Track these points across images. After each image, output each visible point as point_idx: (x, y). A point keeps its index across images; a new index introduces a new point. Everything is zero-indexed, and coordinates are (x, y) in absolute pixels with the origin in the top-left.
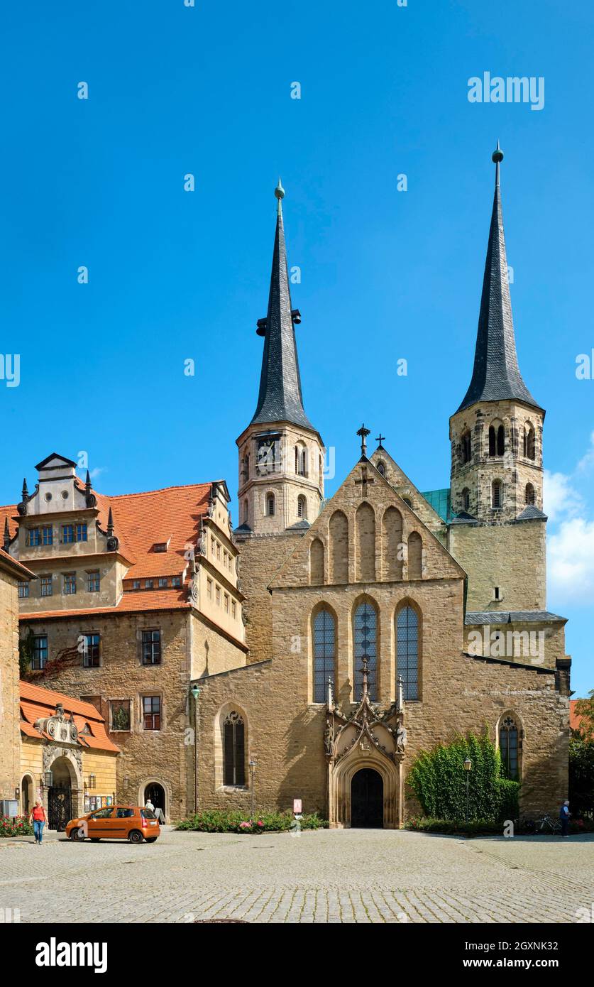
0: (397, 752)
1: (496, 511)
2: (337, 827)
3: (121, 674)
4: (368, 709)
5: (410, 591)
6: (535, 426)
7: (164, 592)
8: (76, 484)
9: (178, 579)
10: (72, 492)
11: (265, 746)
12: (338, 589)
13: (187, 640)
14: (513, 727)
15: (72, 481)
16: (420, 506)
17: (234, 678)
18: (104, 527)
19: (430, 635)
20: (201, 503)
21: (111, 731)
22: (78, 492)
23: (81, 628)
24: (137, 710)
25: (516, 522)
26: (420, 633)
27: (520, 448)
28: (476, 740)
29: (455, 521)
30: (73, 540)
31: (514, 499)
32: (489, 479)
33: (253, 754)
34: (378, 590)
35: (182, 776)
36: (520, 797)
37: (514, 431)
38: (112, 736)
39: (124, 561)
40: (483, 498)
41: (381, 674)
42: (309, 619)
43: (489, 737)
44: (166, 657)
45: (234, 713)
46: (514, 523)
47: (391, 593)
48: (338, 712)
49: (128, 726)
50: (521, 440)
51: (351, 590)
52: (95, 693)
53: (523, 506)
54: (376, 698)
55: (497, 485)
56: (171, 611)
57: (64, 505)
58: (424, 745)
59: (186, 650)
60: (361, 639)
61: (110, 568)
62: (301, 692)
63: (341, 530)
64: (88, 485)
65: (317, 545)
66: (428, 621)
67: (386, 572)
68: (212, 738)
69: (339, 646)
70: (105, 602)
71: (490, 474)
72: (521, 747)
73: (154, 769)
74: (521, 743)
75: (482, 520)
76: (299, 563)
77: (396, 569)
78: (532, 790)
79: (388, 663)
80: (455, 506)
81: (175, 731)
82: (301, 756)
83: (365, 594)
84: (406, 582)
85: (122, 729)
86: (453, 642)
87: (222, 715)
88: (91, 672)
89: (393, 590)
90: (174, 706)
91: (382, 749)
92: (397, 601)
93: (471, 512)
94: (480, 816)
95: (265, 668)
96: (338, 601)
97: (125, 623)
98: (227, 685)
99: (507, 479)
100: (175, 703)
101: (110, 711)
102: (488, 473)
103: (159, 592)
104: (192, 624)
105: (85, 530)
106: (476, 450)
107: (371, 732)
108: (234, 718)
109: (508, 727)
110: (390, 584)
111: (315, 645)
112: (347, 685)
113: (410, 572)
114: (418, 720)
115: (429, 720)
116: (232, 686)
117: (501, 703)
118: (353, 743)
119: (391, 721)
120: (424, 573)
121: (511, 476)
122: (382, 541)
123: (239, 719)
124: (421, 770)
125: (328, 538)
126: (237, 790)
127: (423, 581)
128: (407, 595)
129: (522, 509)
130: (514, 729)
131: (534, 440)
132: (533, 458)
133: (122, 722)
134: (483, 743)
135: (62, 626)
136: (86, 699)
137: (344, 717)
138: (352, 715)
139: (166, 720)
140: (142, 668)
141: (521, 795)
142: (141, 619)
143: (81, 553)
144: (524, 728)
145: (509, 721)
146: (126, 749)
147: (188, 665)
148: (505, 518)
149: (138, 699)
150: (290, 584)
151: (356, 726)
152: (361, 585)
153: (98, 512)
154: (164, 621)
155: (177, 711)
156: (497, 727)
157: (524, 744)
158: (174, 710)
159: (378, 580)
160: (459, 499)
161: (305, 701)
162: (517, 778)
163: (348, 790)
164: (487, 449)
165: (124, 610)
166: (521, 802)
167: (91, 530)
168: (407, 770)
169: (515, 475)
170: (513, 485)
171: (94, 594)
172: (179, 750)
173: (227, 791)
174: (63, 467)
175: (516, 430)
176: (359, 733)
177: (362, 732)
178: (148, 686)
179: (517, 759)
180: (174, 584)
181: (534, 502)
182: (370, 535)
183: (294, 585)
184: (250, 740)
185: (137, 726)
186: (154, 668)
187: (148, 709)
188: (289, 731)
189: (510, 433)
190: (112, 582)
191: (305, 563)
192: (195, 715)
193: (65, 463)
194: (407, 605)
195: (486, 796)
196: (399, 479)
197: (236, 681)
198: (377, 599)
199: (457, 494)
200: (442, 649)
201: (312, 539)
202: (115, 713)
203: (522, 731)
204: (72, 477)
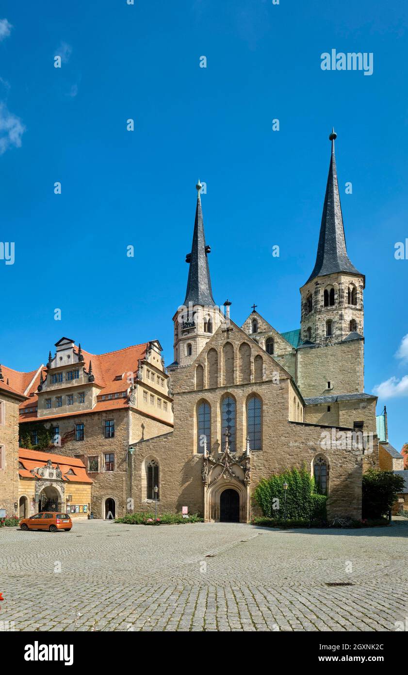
0: (245, 480)
1: (328, 338)
2: (210, 521)
3: (94, 443)
4: (228, 456)
5: (255, 389)
6: (357, 285)
7: (117, 400)
8: (74, 351)
9: (125, 393)
10: (72, 355)
11: (169, 478)
12: (212, 391)
13: (128, 424)
14: (323, 463)
15: (72, 349)
16: (279, 340)
17: (152, 442)
18: (87, 371)
19: (268, 412)
20: (144, 353)
21: (89, 472)
22: (75, 355)
23: (75, 421)
24: (102, 461)
25: (342, 343)
26: (262, 411)
27: (345, 300)
28: (297, 472)
29: (301, 346)
30: (72, 378)
31: (341, 329)
32: (324, 320)
33: (162, 482)
34: (236, 390)
35: (124, 494)
36: (328, 505)
37: (341, 291)
38: (89, 475)
39: (97, 386)
40: (320, 332)
41: (237, 436)
42: (195, 408)
43: (306, 469)
44: (116, 434)
45: (153, 461)
46: (341, 344)
47: (243, 390)
48: (210, 458)
49: (97, 469)
50: (346, 295)
51: (219, 391)
52: (82, 453)
53: (348, 333)
54: (234, 450)
55: (329, 323)
56: (119, 410)
57: (68, 362)
58: (264, 475)
59: (127, 429)
60: (226, 417)
61: (90, 390)
62: (189, 448)
63: (214, 359)
64: (80, 351)
65: (200, 368)
66: (267, 404)
67: (241, 379)
68: (140, 474)
69: (212, 422)
70: (87, 408)
71: (325, 317)
72: (328, 475)
73: (110, 491)
74: (328, 472)
75: (319, 344)
76: (189, 379)
77: (247, 377)
78: (336, 501)
79: (242, 429)
80: (303, 338)
81: (121, 471)
82: (189, 483)
83: (227, 392)
84: (253, 383)
85: (94, 471)
86: (283, 415)
87: (146, 462)
88: (79, 443)
89: (245, 388)
90: (121, 458)
91: (237, 478)
92: (247, 395)
93: (312, 340)
94: (300, 516)
95: (170, 436)
96: (211, 398)
97: (96, 418)
98: (149, 446)
99: (337, 318)
100: (121, 457)
101: (89, 462)
102: (323, 317)
103: (115, 400)
104: (130, 416)
105: (78, 373)
106: (315, 305)
107: (230, 469)
108: (153, 464)
109: (320, 463)
110: (243, 386)
111: (198, 422)
112: (216, 443)
113: (256, 378)
114: (260, 461)
115: (267, 461)
116: (151, 447)
117: (314, 449)
118: (220, 475)
119: (243, 462)
120: (264, 378)
121: (339, 317)
122: (238, 362)
123: (156, 463)
124: (262, 489)
125: (206, 364)
126: (154, 501)
127: (263, 382)
128: (253, 391)
129: (347, 335)
130: (324, 464)
131: (356, 294)
132: (356, 304)
133: (94, 467)
134: (302, 473)
135: (66, 421)
136: (77, 456)
137: (214, 461)
138: (219, 459)
139: (116, 466)
140: (104, 440)
141: (329, 503)
142: (104, 415)
143: (76, 385)
144: (330, 463)
145: (321, 460)
146: (96, 481)
147: (128, 437)
148: (334, 341)
149: (103, 456)
150: (184, 391)
151: (221, 465)
152: (224, 388)
153: (85, 363)
154: (116, 415)
155: (122, 461)
156: (312, 464)
157: (330, 473)
158: (120, 460)
159: (235, 384)
160: (305, 334)
161: (192, 453)
162: (326, 494)
163: (218, 501)
164: (323, 303)
165: (96, 411)
166: (328, 508)
167: (81, 373)
168: (253, 490)
169: (341, 316)
170: (340, 321)
171: (82, 404)
172: (122, 481)
173: (148, 502)
174: (68, 343)
175: (342, 289)
176: (223, 469)
177: (225, 469)
178: (107, 448)
179: (326, 482)
180: (123, 396)
181: (356, 330)
182: (231, 360)
183: (186, 391)
184: (161, 474)
185: (102, 469)
186: (110, 439)
187: (108, 460)
188: (183, 469)
189: (338, 292)
190: (90, 397)
191: (193, 379)
192: (131, 463)
193: (69, 341)
194: (254, 396)
195: (304, 504)
196: (266, 327)
197: (154, 444)
198: (234, 395)
199: (304, 331)
200: (276, 420)
201: (197, 365)
202: (91, 463)
203: (329, 466)
204: (72, 347)
